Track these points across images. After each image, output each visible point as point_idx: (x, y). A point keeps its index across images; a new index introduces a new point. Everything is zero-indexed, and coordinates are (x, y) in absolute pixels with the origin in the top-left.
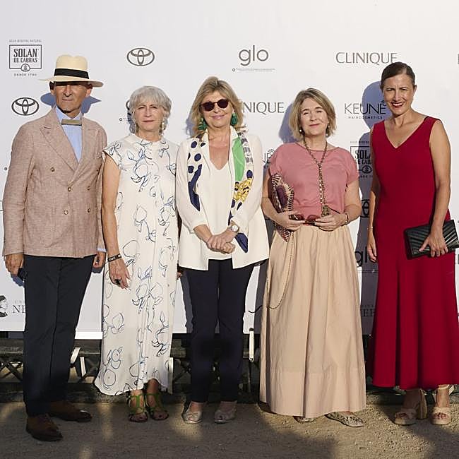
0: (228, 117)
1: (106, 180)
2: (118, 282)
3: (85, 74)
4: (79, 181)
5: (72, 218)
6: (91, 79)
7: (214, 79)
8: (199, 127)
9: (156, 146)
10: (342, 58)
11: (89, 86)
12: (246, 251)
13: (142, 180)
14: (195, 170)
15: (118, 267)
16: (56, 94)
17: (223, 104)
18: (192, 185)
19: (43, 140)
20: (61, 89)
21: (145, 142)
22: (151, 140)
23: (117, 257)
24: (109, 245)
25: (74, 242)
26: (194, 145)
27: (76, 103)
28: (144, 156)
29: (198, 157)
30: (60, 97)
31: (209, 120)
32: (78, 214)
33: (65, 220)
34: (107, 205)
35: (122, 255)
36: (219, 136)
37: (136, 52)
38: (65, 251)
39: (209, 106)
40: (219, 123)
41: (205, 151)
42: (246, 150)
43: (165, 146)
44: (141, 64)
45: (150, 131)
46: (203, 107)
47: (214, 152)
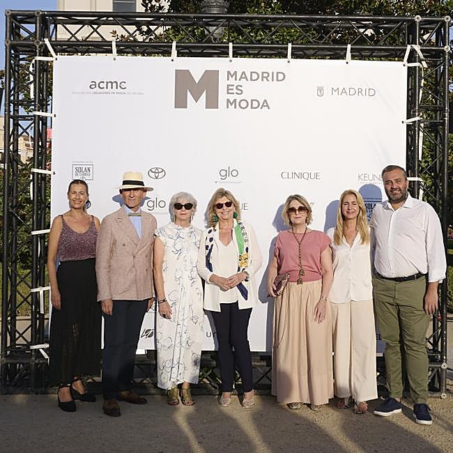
0: (232, 213)
1: (155, 252)
2: (164, 316)
3: (141, 183)
4: (140, 252)
5: (136, 275)
6: (146, 186)
7: (222, 189)
8: (213, 221)
9: (187, 230)
10: (285, 175)
11: (145, 190)
12: (246, 299)
13: (179, 252)
14: (209, 248)
15: (165, 306)
16: (124, 196)
17: (228, 204)
18: (208, 257)
19: (117, 226)
20: (128, 193)
21: (180, 227)
22: (184, 226)
23: (164, 301)
24: (159, 293)
25: (137, 290)
26: (210, 232)
27: (137, 202)
28: (179, 237)
29: (211, 240)
30: (127, 198)
31: (219, 215)
32: (140, 273)
33: (131, 276)
34: (157, 267)
35: (167, 299)
36: (226, 225)
37: (153, 170)
38: (131, 296)
39: (220, 206)
40: (226, 217)
41: (216, 235)
42: (243, 234)
43: (192, 230)
44: (157, 178)
45: (183, 220)
46: (215, 206)
47: (222, 236)
